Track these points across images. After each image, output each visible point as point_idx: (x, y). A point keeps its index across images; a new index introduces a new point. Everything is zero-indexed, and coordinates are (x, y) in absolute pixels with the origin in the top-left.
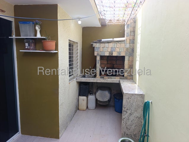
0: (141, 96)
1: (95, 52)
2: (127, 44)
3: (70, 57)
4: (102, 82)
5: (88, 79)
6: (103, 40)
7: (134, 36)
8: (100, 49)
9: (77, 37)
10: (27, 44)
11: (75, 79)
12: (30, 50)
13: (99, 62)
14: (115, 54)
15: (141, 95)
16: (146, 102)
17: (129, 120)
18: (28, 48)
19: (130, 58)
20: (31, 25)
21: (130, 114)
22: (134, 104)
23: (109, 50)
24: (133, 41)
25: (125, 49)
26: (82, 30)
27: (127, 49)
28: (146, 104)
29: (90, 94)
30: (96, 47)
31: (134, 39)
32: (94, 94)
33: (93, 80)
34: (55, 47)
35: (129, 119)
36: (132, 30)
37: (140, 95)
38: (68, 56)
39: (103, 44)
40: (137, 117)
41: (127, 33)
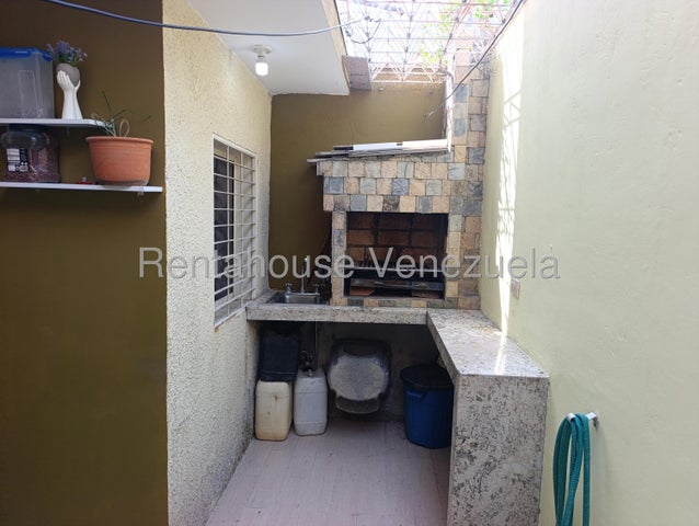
0: (533, 387)
1: (326, 197)
2: (457, 165)
3: (220, 218)
4: (356, 321)
5: (296, 307)
6: (357, 148)
7: (485, 133)
8: (346, 185)
9: (250, 135)
10: (14, 154)
11: (240, 311)
12: (29, 181)
13: (344, 238)
14: (407, 206)
15: (535, 383)
16: (573, 420)
17: (484, 494)
18: (21, 169)
19: (467, 224)
20: (38, 62)
21: (487, 464)
22: (504, 421)
23: (385, 189)
24: (481, 154)
25: (448, 187)
26: (270, 106)
27: (458, 185)
28: (574, 428)
29: (305, 370)
30: (331, 178)
31: (482, 147)
32: (320, 371)
33: (319, 314)
34: (147, 167)
35: (483, 488)
36: (476, 107)
37: (531, 380)
38: (212, 209)
39: (361, 164)
40: (516, 477)
41: (456, 120)
